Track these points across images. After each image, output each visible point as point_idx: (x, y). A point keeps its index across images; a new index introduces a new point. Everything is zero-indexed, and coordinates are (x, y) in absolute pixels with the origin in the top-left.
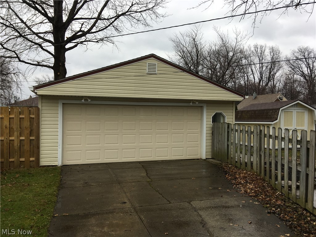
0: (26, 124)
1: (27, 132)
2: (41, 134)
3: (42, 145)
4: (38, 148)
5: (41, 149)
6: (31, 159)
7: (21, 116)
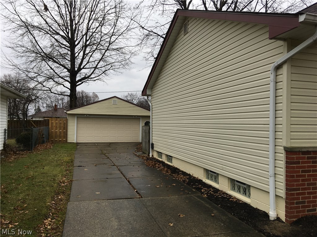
0: (62, 125)
1: (62, 128)
2: (68, 129)
3: (68, 134)
4: (67, 135)
5: (68, 135)
6: (64, 139)
7: (60, 122)
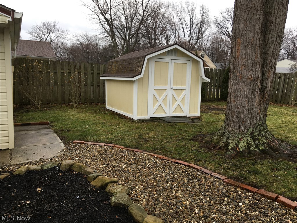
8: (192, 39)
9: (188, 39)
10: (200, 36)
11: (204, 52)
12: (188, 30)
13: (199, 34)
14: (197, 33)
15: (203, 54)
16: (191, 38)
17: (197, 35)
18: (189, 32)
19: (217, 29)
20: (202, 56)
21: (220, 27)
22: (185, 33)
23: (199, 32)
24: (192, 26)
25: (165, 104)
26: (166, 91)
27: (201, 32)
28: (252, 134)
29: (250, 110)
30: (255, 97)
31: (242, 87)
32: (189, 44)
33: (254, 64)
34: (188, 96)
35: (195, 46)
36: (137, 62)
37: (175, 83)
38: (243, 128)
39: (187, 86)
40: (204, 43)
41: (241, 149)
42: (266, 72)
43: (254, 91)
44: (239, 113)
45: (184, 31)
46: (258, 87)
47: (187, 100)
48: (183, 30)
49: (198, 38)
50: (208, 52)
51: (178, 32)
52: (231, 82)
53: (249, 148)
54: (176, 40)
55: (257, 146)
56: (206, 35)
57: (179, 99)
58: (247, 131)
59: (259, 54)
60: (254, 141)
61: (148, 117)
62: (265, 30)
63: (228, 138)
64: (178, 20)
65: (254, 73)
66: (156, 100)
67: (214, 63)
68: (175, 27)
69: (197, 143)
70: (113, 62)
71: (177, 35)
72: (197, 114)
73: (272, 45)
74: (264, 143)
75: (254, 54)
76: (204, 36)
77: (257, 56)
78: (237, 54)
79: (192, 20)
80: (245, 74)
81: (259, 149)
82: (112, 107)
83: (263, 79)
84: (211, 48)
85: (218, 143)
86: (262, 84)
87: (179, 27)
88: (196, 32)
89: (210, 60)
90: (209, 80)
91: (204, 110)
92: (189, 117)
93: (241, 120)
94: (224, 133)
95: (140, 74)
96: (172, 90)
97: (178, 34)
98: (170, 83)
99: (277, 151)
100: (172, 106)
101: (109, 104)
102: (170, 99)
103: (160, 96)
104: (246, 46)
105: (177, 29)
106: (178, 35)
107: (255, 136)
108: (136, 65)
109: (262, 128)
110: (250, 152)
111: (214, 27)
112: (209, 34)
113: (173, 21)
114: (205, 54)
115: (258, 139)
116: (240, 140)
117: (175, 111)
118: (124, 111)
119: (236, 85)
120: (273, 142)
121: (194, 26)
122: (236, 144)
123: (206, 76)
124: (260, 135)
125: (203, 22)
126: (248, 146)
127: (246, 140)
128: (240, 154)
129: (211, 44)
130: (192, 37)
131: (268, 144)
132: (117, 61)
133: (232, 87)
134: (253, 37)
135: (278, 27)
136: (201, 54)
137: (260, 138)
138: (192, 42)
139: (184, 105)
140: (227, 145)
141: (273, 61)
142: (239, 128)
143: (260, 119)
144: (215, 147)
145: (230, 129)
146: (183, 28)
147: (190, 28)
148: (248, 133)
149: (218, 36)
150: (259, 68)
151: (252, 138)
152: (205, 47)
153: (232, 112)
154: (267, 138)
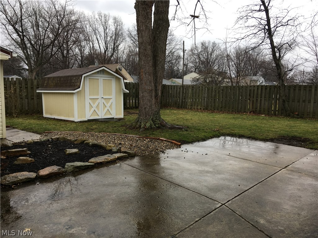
8: (108, 51)
9: (103, 51)
10: (115, 48)
11: (121, 65)
12: (103, 41)
13: (114, 47)
14: (113, 45)
15: (120, 67)
16: (106, 50)
17: (113, 47)
18: (104, 44)
19: (132, 42)
20: (119, 69)
21: (134, 40)
22: (100, 45)
23: (114, 44)
24: (107, 37)
25: (98, 109)
26: (98, 100)
27: (116, 44)
28: (152, 119)
29: (151, 106)
30: (152, 99)
31: (146, 94)
32: (105, 56)
33: (150, 82)
34: (114, 103)
35: (111, 58)
36: (75, 79)
37: (104, 94)
38: (148, 116)
39: (113, 96)
40: (120, 56)
41: (147, 127)
42: (157, 86)
43: (151, 96)
44: (145, 108)
45: (98, 43)
46: (153, 94)
47: (114, 106)
48: (98, 41)
49: (114, 51)
50: (125, 64)
51: (92, 43)
52: (140, 92)
53: (151, 126)
54: (91, 51)
55: (155, 125)
56: (121, 47)
57: (108, 105)
58: (150, 118)
59: (152, 77)
60: (154, 123)
61: (86, 119)
62: (155, 65)
63: (140, 123)
64: (91, 31)
65: (151, 87)
66: (91, 106)
67: (131, 75)
68: (89, 38)
69: (124, 128)
70: (49, 78)
71: (91, 46)
72: (122, 116)
73: (159, 72)
74: (158, 123)
75: (150, 77)
76: (119, 48)
77: (151, 78)
78: (142, 77)
79: (105, 31)
80: (146, 87)
81: (156, 126)
82: (51, 115)
83: (156, 90)
84: (127, 60)
85: (136, 126)
86: (156, 92)
87: (93, 38)
88: (111, 44)
89: (128, 73)
90: (128, 92)
91: (126, 114)
92: (116, 119)
93: (147, 112)
94: (139, 120)
95: (79, 88)
96: (102, 99)
97: (93, 45)
98: (101, 94)
99: (165, 126)
100: (104, 110)
101: (46, 113)
102: (101, 106)
103: (94, 103)
104: (146, 73)
105: (91, 40)
106: (93, 47)
107: (154, 120)
108: (74, 81)
109: (157, 116)
110: (151, 128)
111: (128, 40)
112: (124, 47)
113: (86, 31)
114: (123, 68)
115: (155, 121)
116: (147, 122)
117: (105, 114)
118: (64, 117)
119: (142, 94)
120: (163, 122)
121: (109, 38)
122: (145, 125)
123: (126, 89)
124: (156, 119)
125: (117, 35)
126: (151, 125)
127: (150, 123)
128: (146, 129)
129: (127, 57)
130: (107, 48)
131: (160, 123)
132: (54, 78)
133: (141, 94)
134: (149, 69)
135: (161, 63)
136: (118, 68)
137: (156, 121)
138: (108, 54)
139: (111, 109)
140: (140, 126)
141: (160, 81)
142: (146, 117)
143: (156, 111)
144: (134, 128)
145: (141, 117)
146: (97, 39)
147: (105, 40)
148: (151, 119)
149: (133, 49)
150: (153, 84)
151: (153, 121)
152: (121, 59)
153: (142, 108)
154: (160, 120)
